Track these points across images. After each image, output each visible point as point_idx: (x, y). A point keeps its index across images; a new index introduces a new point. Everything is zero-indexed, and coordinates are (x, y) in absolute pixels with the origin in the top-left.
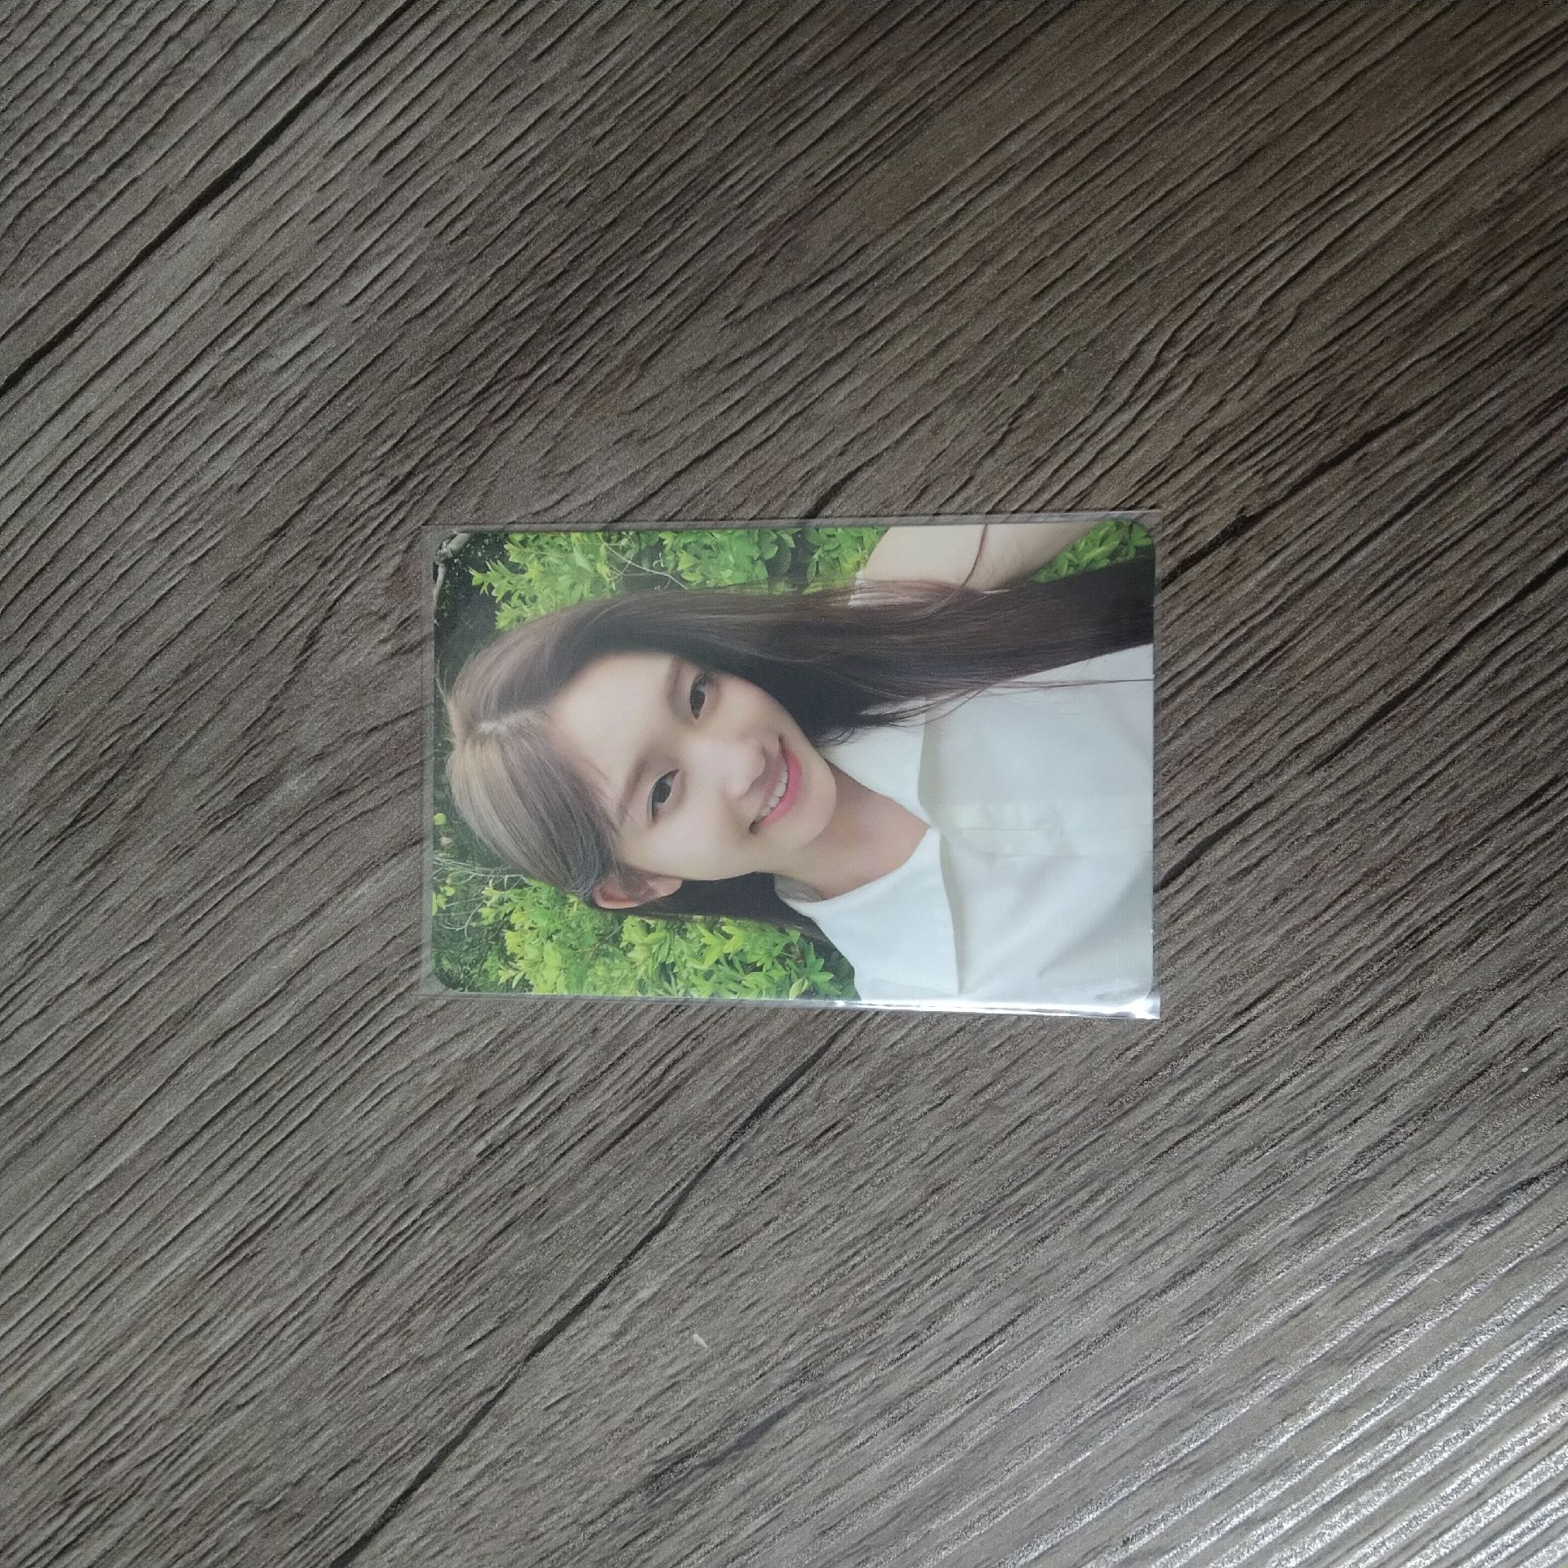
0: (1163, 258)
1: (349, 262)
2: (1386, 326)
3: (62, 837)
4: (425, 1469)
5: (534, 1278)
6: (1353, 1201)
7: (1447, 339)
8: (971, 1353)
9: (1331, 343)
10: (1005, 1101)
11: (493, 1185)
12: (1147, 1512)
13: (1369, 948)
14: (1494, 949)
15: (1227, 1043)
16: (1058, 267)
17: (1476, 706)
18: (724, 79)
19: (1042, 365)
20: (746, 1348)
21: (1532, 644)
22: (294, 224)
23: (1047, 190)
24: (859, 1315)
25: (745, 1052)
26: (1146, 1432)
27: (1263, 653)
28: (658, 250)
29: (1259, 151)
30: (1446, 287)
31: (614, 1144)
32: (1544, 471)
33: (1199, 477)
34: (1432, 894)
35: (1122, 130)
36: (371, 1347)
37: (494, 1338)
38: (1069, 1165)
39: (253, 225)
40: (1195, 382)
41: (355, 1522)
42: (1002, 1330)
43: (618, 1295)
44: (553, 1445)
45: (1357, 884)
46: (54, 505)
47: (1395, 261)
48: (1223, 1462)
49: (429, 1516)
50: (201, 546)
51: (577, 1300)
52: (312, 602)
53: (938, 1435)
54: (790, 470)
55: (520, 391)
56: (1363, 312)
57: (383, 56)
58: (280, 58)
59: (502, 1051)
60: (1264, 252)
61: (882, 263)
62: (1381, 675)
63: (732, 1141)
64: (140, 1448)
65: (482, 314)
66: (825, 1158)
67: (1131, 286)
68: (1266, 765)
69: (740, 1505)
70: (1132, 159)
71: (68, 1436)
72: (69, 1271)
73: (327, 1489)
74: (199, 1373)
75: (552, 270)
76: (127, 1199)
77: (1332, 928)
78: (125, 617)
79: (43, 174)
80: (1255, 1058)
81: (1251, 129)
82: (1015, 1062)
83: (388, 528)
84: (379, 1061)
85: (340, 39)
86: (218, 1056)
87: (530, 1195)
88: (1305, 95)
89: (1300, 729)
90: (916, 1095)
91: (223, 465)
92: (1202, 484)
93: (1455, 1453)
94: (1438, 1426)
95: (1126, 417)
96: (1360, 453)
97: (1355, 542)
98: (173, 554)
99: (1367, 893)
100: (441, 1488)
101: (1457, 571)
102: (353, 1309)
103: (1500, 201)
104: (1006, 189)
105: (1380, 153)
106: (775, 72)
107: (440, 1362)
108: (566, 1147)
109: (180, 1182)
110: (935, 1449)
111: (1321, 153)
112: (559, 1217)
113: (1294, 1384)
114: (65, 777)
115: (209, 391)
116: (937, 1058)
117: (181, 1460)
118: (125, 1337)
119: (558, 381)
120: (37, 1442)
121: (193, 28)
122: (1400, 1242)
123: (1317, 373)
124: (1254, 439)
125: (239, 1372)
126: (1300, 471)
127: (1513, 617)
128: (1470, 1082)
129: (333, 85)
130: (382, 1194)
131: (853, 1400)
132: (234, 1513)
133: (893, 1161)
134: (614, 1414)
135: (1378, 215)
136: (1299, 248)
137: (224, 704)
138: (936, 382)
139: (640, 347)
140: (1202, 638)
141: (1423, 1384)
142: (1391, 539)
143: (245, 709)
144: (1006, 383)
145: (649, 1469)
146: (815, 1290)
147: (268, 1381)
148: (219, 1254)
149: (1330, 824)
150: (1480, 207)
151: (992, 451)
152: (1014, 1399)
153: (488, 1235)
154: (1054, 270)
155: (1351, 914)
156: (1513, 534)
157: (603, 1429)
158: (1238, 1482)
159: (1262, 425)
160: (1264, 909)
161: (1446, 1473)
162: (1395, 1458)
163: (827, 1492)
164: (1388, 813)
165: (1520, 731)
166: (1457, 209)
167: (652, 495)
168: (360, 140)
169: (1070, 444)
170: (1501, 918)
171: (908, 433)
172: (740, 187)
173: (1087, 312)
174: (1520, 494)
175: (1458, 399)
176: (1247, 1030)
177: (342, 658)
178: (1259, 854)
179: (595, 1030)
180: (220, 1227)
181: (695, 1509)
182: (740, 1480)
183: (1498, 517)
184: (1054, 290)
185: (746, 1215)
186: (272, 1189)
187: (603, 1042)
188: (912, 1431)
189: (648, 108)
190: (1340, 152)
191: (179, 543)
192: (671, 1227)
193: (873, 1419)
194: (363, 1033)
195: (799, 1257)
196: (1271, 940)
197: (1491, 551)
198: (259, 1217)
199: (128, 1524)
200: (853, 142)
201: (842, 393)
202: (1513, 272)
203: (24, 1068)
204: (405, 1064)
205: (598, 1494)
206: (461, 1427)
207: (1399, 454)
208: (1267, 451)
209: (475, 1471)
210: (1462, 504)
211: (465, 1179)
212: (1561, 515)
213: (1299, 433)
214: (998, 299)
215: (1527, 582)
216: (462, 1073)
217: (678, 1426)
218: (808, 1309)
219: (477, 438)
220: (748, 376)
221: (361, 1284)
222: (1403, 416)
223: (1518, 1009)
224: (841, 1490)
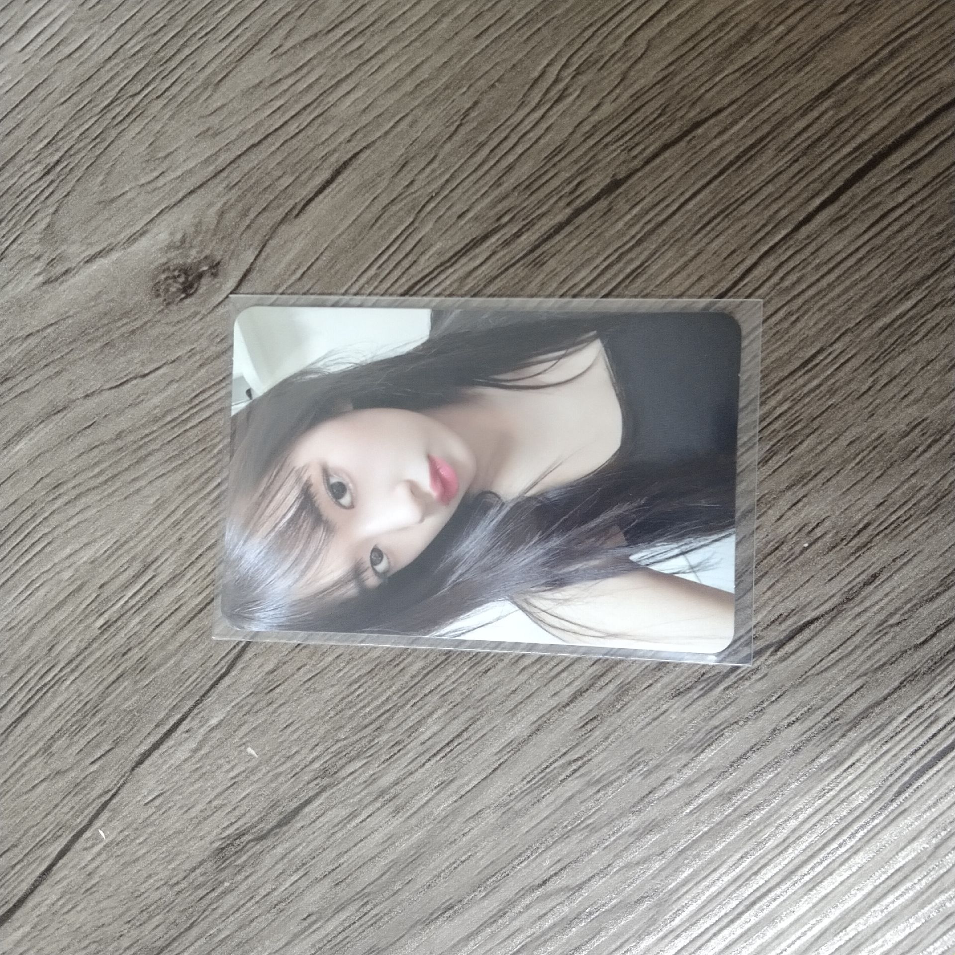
0: (560, 11)
1: (21, 23)
2: (706, 54)
4: (62, 850)
5: (139, 712)
7: (745, 61)
8: (437, 753)
9: (671, 64)
11: (110, 648)
12: (559, 861)
14: (783, 464)
16: (491, 18)
17: (769, 301)
19: (482, 81)
20: (283, 756)
21: (805, 260)
24: (361, 730)
26: (558, 803)
27: (628, 270)
28: (227, 10)
30: (745, 27)
31: (195, 616)
32: (810, 145)
33: (585, 154)
36: (25, 764)
37: (110, 755)
40: (583, 89)
41: (13, 889)
42: (458, 736)
43: (195, 723)
44: (151, 830)
47: (710, 12)
48: (610, 823)
49: (65, 883)
51: (167, 727)
53: (415, 813)
54: (315, 152)
55: (133, 105)
56: (691, 44)
61: (376, 16)
62: (706, 283)
65: (110, 54)
67: (539, 29)
69: (280, 867)
75: (157, 25)
83: (42, 198)
84: (31, 564)
87: (136, 655)
92: (588, 158)
93: (768, 812)
94: (755, 794)
95: (537, 115)
96: (690, 137)
97: (687, 195)
100: (74, 862)
101: (756, 211)
102: (11, 738)
107: (73, 774)
108: (160, 621)
110: (413, 821)
112: (154, 670)
113: (657, 767)
119: (158, 97)
123: (661, 84)
124: (620, 129)
126: (652, 149)
127: (791, 242)
130: (33, 657)
131: (357, 790)
134: (193, 807)
138: (412, 93)
139: (214, 73)
140: (589, 260)
142: (711, 192)
144: (458, 94)
145: (217, 844)
146: (332, 713)
151: (450, 138)
152: (467, 784)
153: (106, 683)
154: (489, 19)
156: (790, 188)
157: (186, 817)
158: (619, 838)
159: (626, 119)
161: (763, 826)
162: (726, 817)
163: (340, 855)
165: (798, 318)
167: (221, 171)
169: (501, 132)
170: (788, 443)
171: (393, 127)
173: (510, 46)
174: (795, 161)
175: (754, 99)
177: (10, 287)
179: (180, 539)
181: (249, 871)
182: (280, 850)
183: (781, 176)
184: (490, 31)
185: (284, 663)
187: (185, 547)
188: (397, 811)
192: (233, 673)
193: (371, 802)
194: (21, 546)
195: (322, 690)
197: (777, 199)
201: (348, 101)
202: (787, 18)
204: (49, 566)
205: (182, 863)
206: (87, 819)
207: (716, 137)
208: (630, 136)
209: (96, 849)
210: (757, 169)
211: (90, 645)
212: (822, 175)
213: (651, 123)
214: (452, 38)
215: (801, 218)
216: (88, 572)
217: (237, 813)
218: (327, 727)
219: (103, 136)
220: (285, 91)
221: (18, 721)
222: (719, 111)
223: (800, 505)
224: (349, 854)
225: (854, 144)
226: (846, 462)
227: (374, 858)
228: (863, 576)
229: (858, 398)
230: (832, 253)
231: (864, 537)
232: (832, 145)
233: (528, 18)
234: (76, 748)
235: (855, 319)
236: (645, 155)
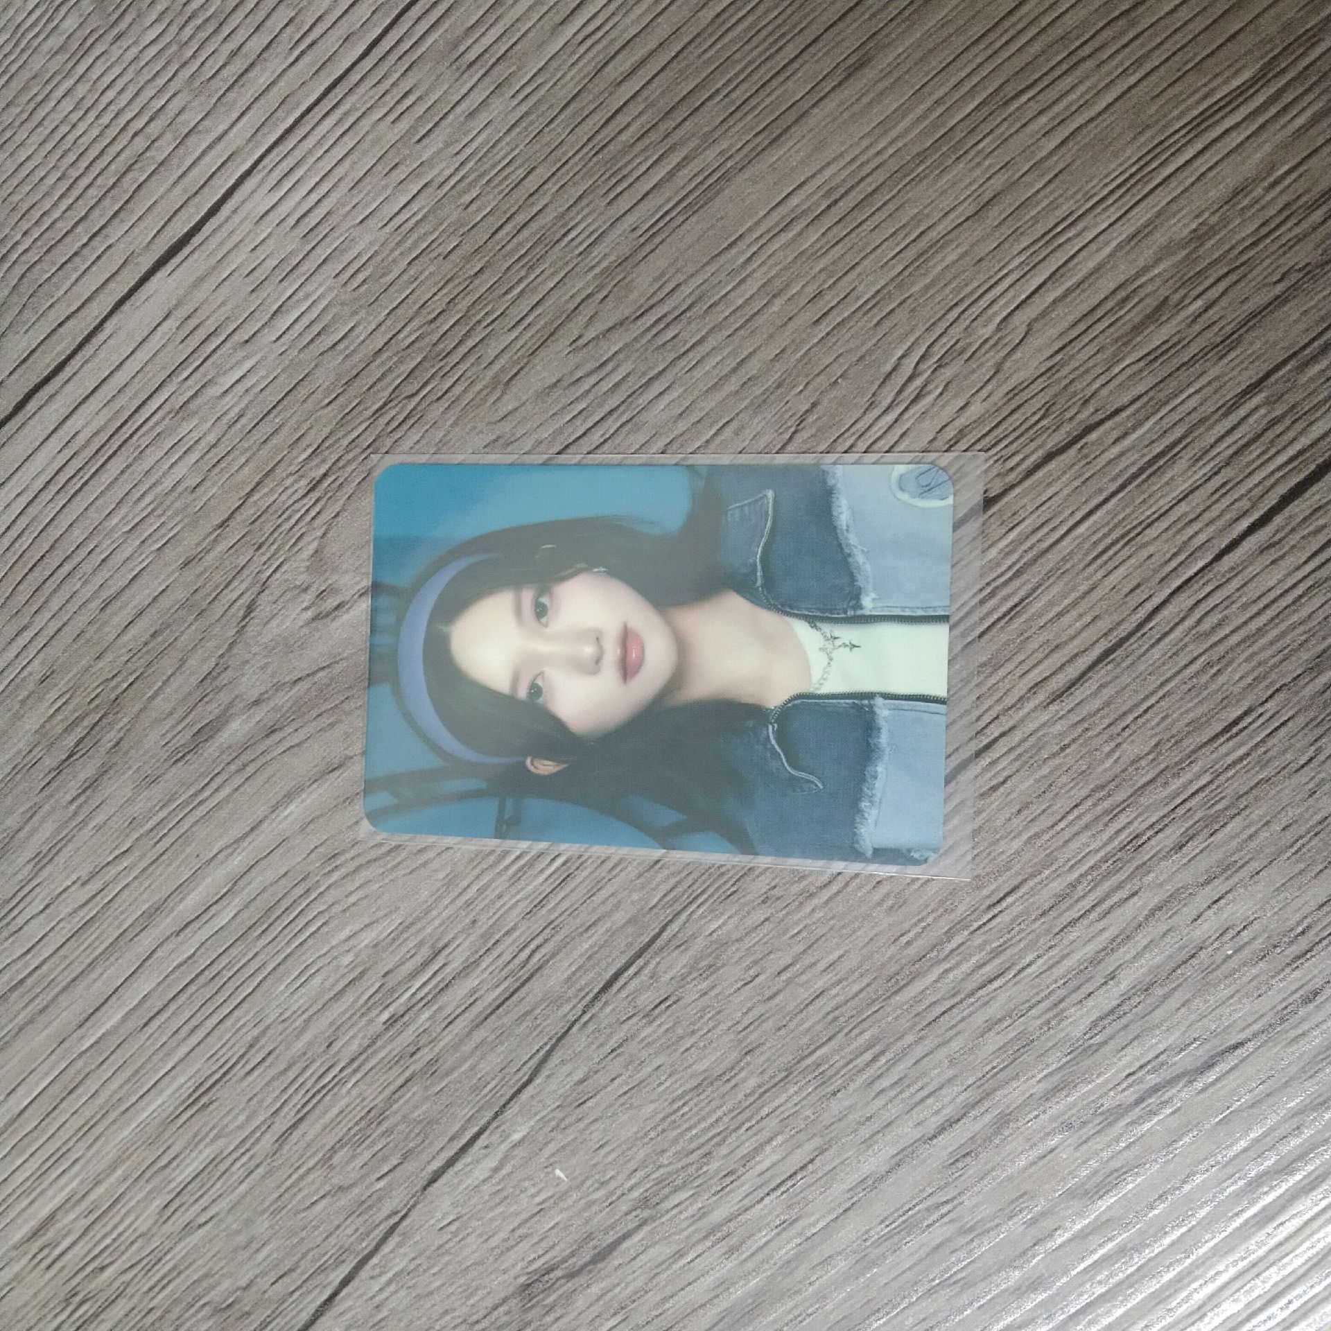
0: (916, 288)
1: (275, 307)
2: (1102, 337)
3: (59, 769)
4: (345, 1278)
5: (430, 1122)
6: (1088, 1062)
7: (1152, 347)
8: (778, 1186)
9: (1056, 353)
10: (803, 978)
11: (395, 1048)
12: (924, 1320)
13: (1097, 851)
14: (1201, 852)
15: (982, 930)
16: (833, 297)
17: (1182, 649)
18: (564, 154)
19: (822, 377)
20: (596, 1181)
21: (1228, 597)
22: (232, 278)
23: (823, 234)
24: (687, 1156)
25: (594, 939)
26: (922, 1252)
27: (1004, 609)
28: (515, 292)
29: (995, 197)
30: (1152, 303)
31: (492, 1013)
32: (1236, 453)
34: (1149, 806)
35: (884, 183)
36: (302, 1178)
38: (856, 1031)
39: (201, 279)
40: (947, 385)
41: (291, 1319)
42: (802, 1168)
43: (495, 1138)
44: (447, 1258)
45: (1086, 798)
46: (51, 505)
47: (1107, 284)
48: (984, 1279)
49: (349, 1316)
50: (164, 536)
51: (464, 1141)
52: (250, 579)
53: (753, 1254)
55: (410, 407)
56: (1082, 326)
57: (300, 141)
58: (219, 147)
59: (401, 940)
60: (1000, 279)
61: (693, 298)
62: (1103, 625)
63: (584, 1012)
64: (124, 1258)
65: (380, 346)
66: (659, 1026)
67: (892, 310)
68: (1009, 701)
69: (596, 1309)
70: (892, 206)
71: (69, 1248)
72: (68, 1115)
73: (270, 1293)
74: (171, 1196)
75: (433, 310)
76: (113, 1057)
77: (1067, 835)
78: (106, 594)
79: (39, 243)
80: (1005, 942)
81: (990, 178)
82: (810, 947)
83: (308, 518)
84: (306, 946)
85: (265, 130)
86: (181, 943)
87: (426, 1055)
88: (1033, 148)
89: (1036, 672)
90: (731, 974)
91: (179, 472)
93: (1179, 1274)
94: (1163, 1251)
95: (890, 418)
96: (1081, 443)
97: (1078, 516)
98: (143, 542)
99: (1095, 805)
100: (359, 1292)
101: (1165, 536)
102: (287, 1147)
103: (1195, 230)
104: (790, 235)
105: (1095, 194)
106: (605, 146)
107: (357, 1191)
108: (452, 1017)
109: (153, 1044)
110: (750, 1265)
111: (1046, 197)
112: (447, 1074)
113: (1043, 1214)
114: (62, 720)
115: (169, 412)
116: (747, 943)
117: (157, 1268)
118: (113, 1167)
119: (439, 399)
120: (46, 1251)
121: (152, 125)
122: (1129, 1096)
123: (1045, 377)
124: (995, 433)
125: (201, 1196)
126: (1032, 459)
127: (1211, 575)
128: (1184, 962)
129: (260, 167)
130: (309, 1054)
131: (684, 1225)
132: (198, 1312)
133: (714, 1028)
134: (494, 1234)
135: (1094, 246)
136: (1028, 276)
137: (183, 662)
138: (737, 393)
139: (503, 369)
141: (1151, 1215)
142: (1108, 513)
143: (199, 665)
144: (793, 393)
145: (522, 1279)
146: (653, 1134)
147: (223, 1205)
148: (184, 1102)
149: (1063, 749)
150: (1177, 237)
151: (784, 447)
152: (814, 1225)
153: (392, 1088)
154: (830, 300)
155: (1082, 823)
156: (1210, 507)
157: (486, 1246)
158: (998, 1295)
159: (1000, 422)
160: (1010, 819)
161: (1172, 1290)
162: (1128, 1277)
163: (665, 1300)
164: (1112, 738)
165: (1219, 670)
166: (1160, 238)
168: (283, 210)
169: (845, 440)
170: (1207, 826)
171: (716, 434)
172: (579, 240)
173: (857, 333)
174: (1216, 474)
175: (1161, 396)
176: (998, 920)
177: (274, 623)
178: (1005, 774)
179: (474, 922)
180: (184, 1082)
181: (559, 1312)
182: (595, 1290)
183: (1197, 493)
184: (830, 317)
185: (596, 1072)
186: (224, 1050)
187: (480, 931)
188: (731, 1251)
189: (506, 178)
190: (1061, 195)
191: (146, 534)
192: (538, 1081)
193: (700, 1241)
194: (293, 925)
195: (639, 1107)
196: (1017, 844)
197: (1191, 521)
198: (214, 1073)
199: (116, 1319)
200: (669, 199)
201: (663, 403)
202: (1204, 291)
203: (33, 952)
204: (325, 950)
205: (482, 1299)
206: (374, 1243)
207: (1114, 443)
208: (1005, 442)
209: (384, 1279)
210: (1167, 483)
211: (374, 1042)
212: (1250, 490)
213: (1031, 427)
214: (785, 324)
215: (1223, 546)
216: (369, 957)
217: (544, 1245)
218: (647, 1149)
219: (377, 443)
220: (588, 391)
221: (294, 1126)
222: (1117, 412)
223: (1223, 902)
224: (676, 1298)
225: (1291, 452)
226: (1282, 852)
227: (702, 1306)
228: (1301, 992)
229: (1296, 771)
230: (1263, 589)
231: (1303, 943)
232: (1263, 453)
233: (878, 298)
234: (359, 1162)
235: (1291, 672)
236: (1024, 467)
